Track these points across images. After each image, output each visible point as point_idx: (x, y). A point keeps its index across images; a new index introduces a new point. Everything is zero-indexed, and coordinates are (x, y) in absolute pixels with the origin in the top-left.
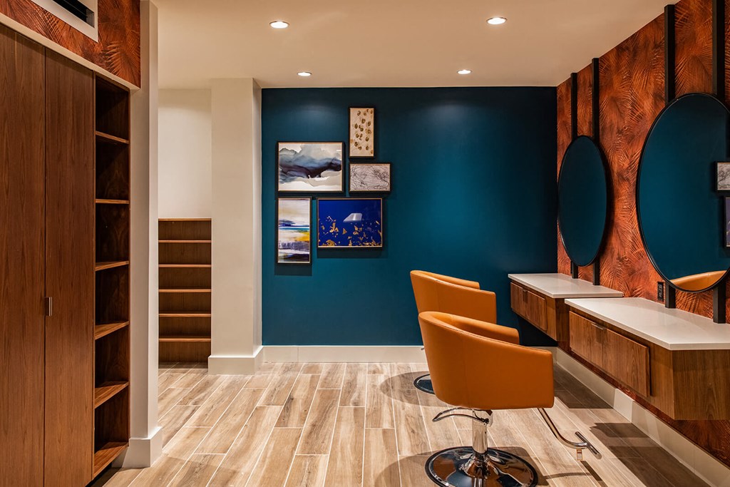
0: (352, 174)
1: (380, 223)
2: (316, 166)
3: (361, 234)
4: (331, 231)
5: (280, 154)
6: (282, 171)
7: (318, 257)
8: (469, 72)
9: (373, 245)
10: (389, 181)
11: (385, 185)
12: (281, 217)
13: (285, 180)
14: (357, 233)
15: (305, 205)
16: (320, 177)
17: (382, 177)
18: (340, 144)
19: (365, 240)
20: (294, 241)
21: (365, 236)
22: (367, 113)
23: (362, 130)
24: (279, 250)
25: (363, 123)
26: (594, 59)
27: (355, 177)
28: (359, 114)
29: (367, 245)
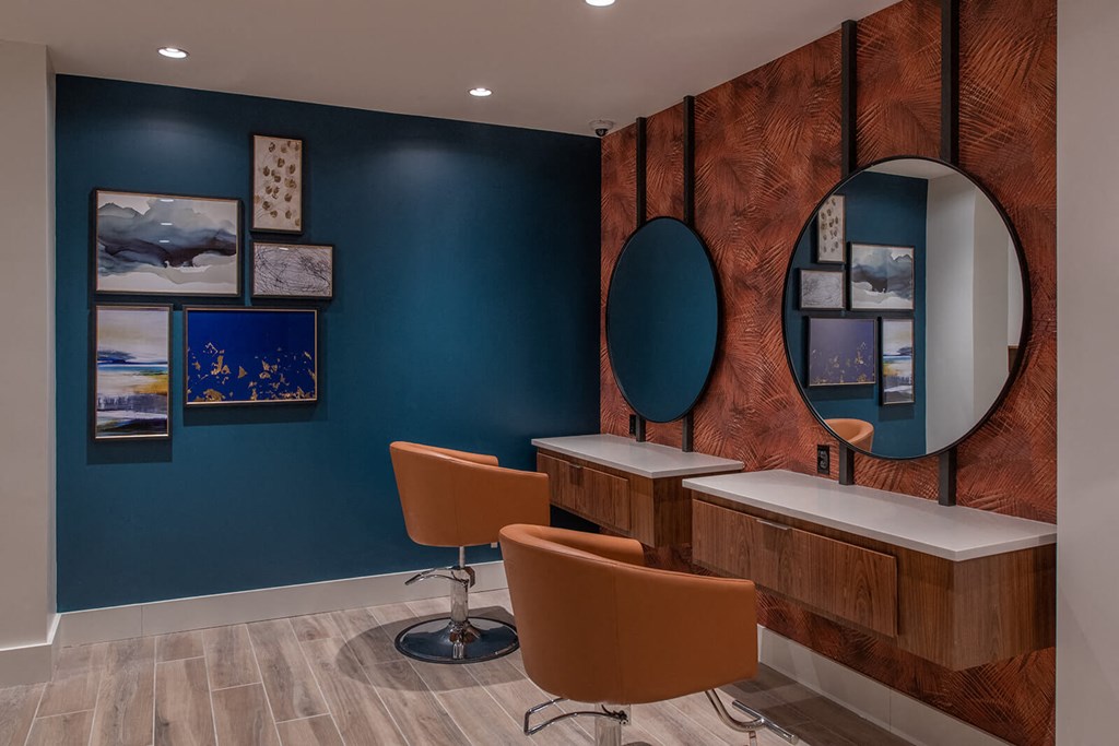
0: (258, 262)
1: (313, 357)
2: (182, 243)
3: (275, 378)
4: (215, 372)
5: (100, 214)
6: (107, 250)
7: (185, 425)
8: (489, 93)
9: (300, 396)
10: (329, 278)
11: (322, 286)
12: (102, 346)
13: (111, 270)
14: (267, 376)
15: (160, 319)
16: (191, 265)
17: (316, 271)
18: (234, 204)
19: (282, 389)
20: (132, 394)
21: (283, 380)
22: (288, 149)
23: (278, 179)
24: (99, 414)
25: (279, 166)
26: (689, 97)
27: (263, 269)
28: (272, 148)
29: (287, 398)
